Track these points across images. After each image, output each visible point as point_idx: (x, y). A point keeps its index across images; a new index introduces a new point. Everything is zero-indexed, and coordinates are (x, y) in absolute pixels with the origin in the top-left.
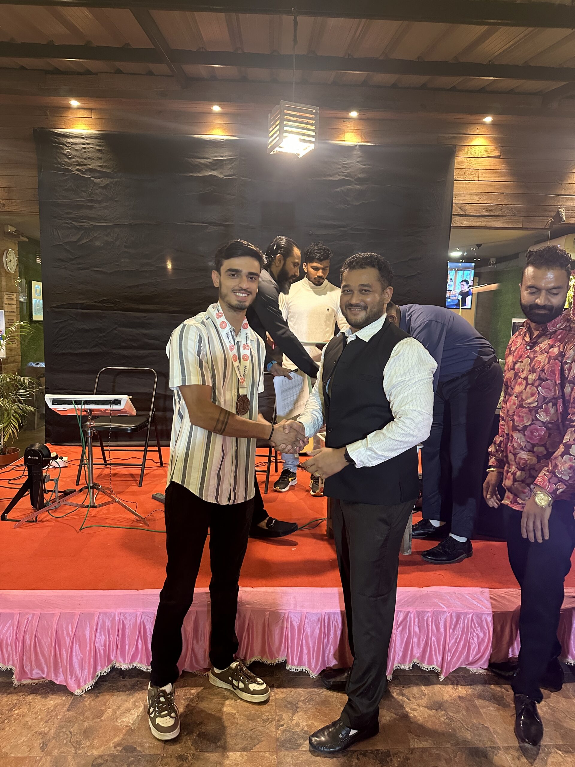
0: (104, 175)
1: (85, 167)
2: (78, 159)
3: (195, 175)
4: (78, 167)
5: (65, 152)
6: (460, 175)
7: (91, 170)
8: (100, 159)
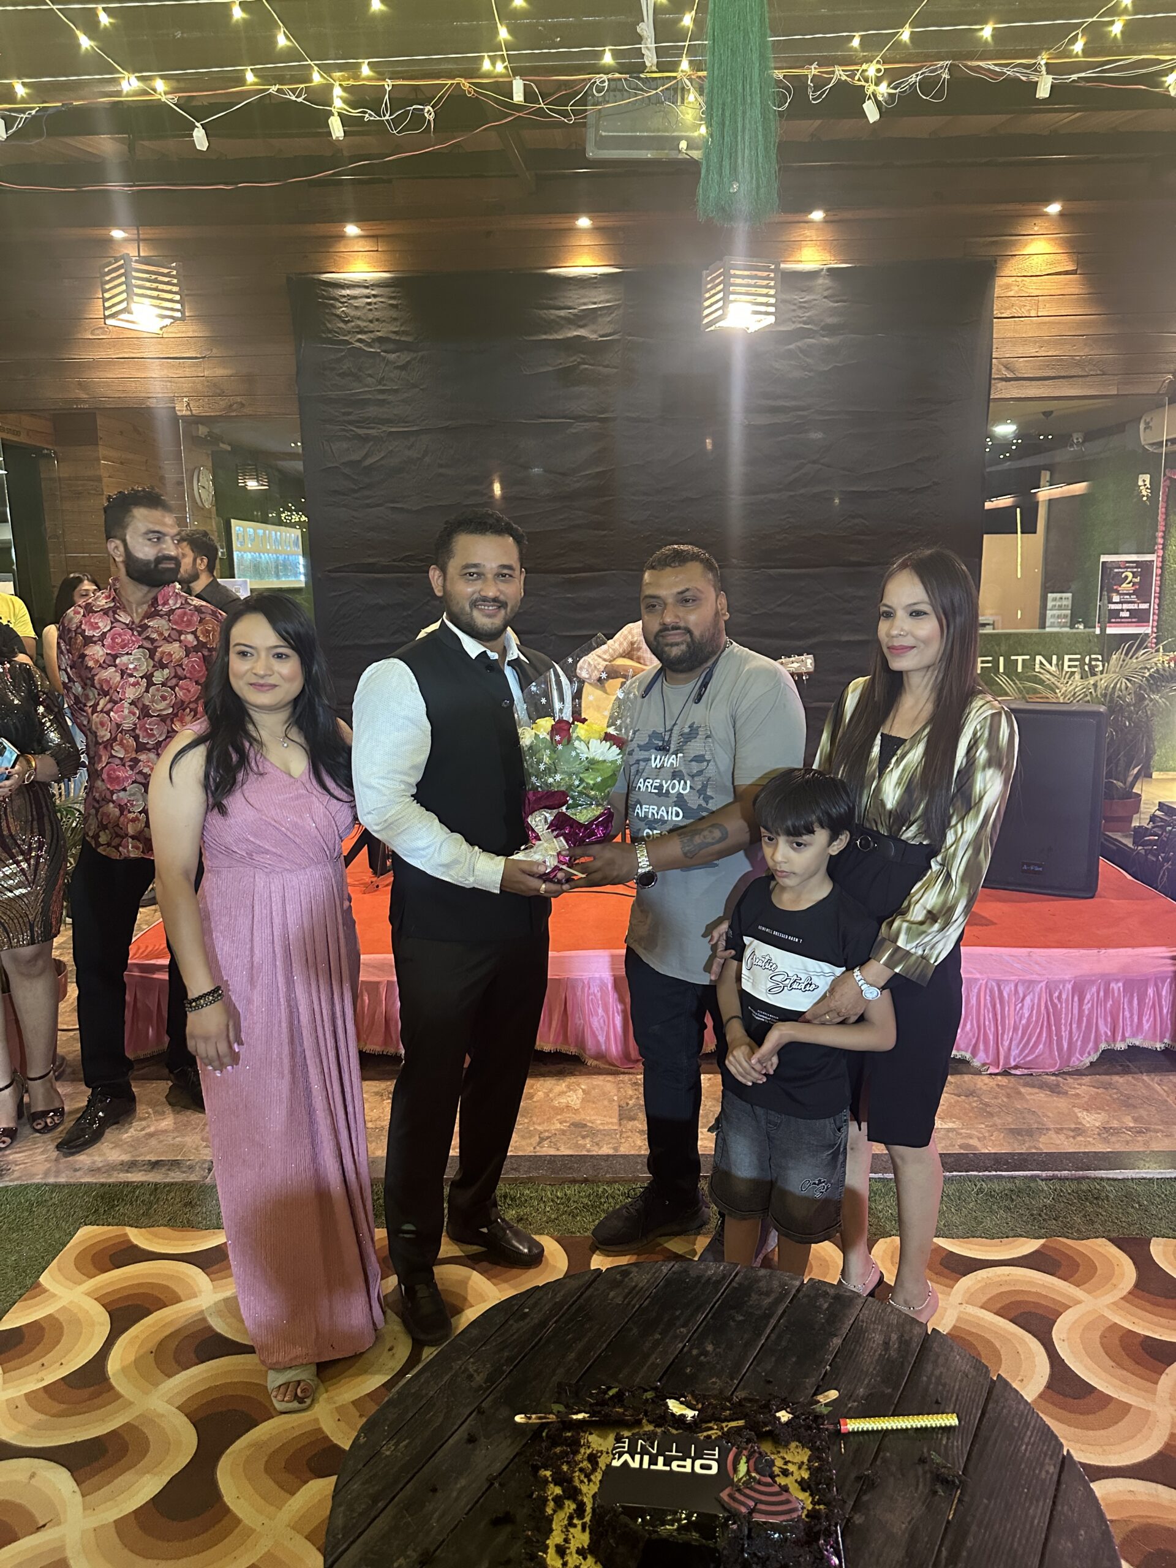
0: (401, 347)
1: (372, 335)
2: (359, 323)
3: (551, 337)
4: (360, 336)
5: (338, 312)
6: (1006, 309)
7: (380, 340)
8: (395, 319)
